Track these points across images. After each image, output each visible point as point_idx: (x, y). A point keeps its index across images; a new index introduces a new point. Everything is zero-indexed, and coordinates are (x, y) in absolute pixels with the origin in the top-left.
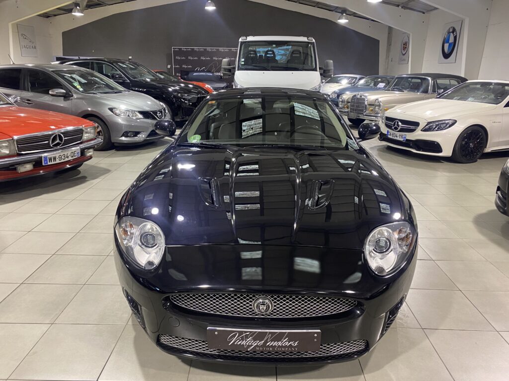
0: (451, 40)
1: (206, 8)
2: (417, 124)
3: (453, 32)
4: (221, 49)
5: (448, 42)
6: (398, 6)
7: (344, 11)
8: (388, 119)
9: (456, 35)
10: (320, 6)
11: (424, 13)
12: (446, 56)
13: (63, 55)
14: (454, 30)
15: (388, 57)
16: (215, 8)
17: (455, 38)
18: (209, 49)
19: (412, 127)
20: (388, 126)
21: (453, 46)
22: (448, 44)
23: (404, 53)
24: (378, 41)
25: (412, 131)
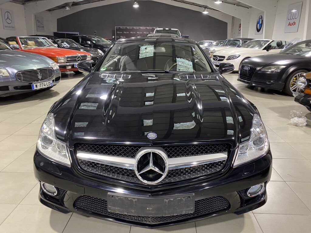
1: (134, 6)
2: (224, 57)
3: (261, 18)
4: (141, 28)
5: (259, 23)
6: (235, 4)
7: (206, 7)
8: (214, 56)
10: (194, 4)
11: (248, 8)
12: (258, 30)
13: (57, 31)
15: (232, 32)
16: (138, 6)
17: (262, 21)
19: (223, 59)
20: (214, 59)
21: (261, 25)
23: (239, 29)
24: (227, 23)
25: (223, 60)
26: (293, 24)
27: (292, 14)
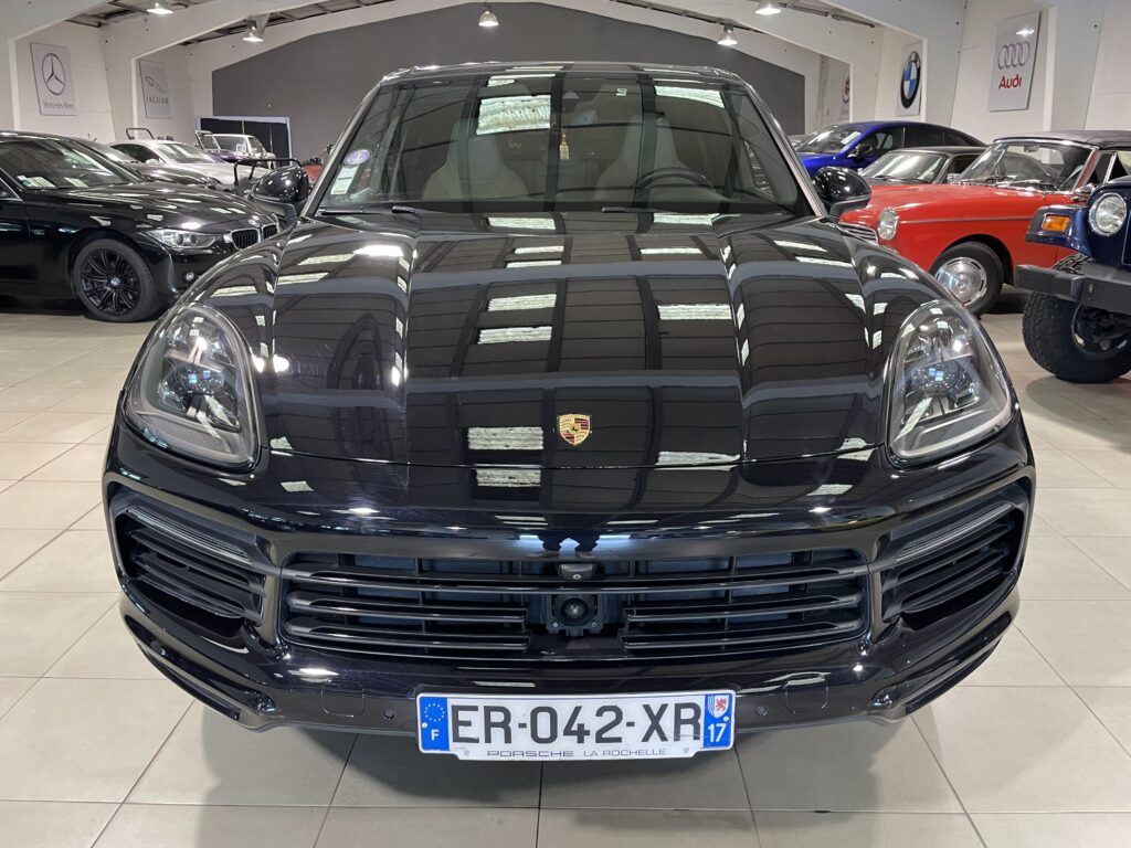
0: (913, 75)
1: (481, 24)
3: (915, 62)
6: (826, 14)
7: (729, 25)
9: (920, 68)
11: (873, 26)
12: (907, 102)
13: (214, 115)
14: (917, 58)
15: (822, 107)
16: (496, 24)
17: (919, 70)
21: (916, 85)
22: (909, 82)
23: (846, 98)
24: (802, 78)
26: (1012, 81)
27: (1011, 48)
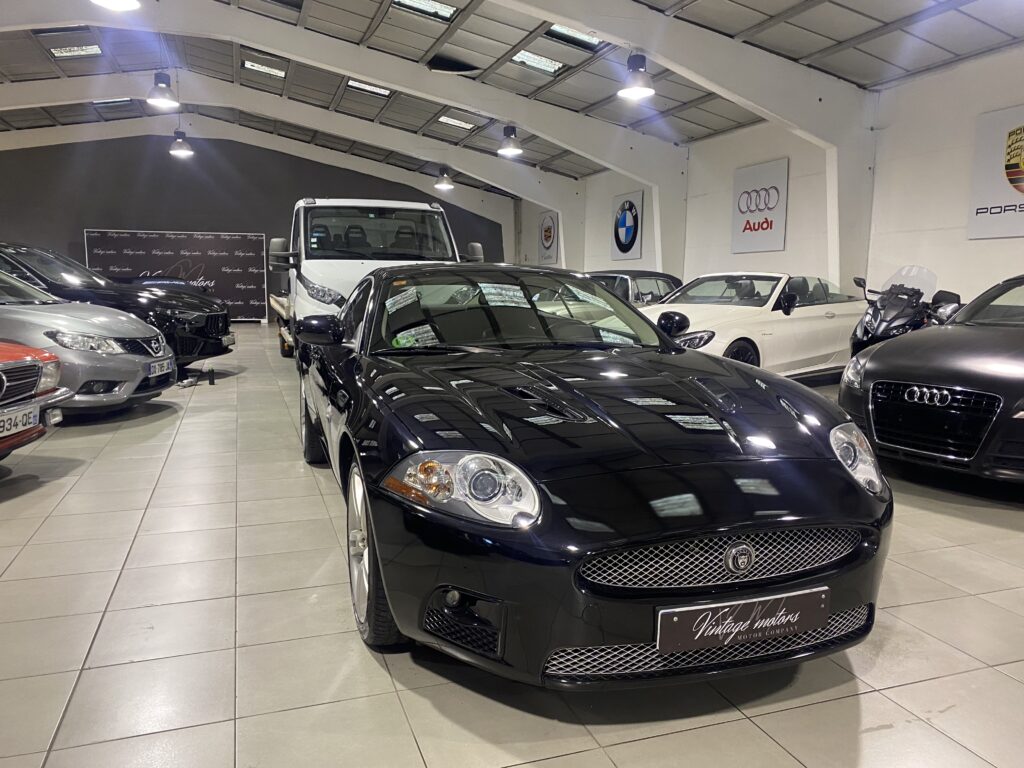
0: (629, 222)
1: (172, 152)
3: (630, 209)
4: (198, 235)
6: (534, 165)
7: (444, 170)
9: (636, 215)
10: (393, 161)
11: (576, 179)
12: (625, 248)
14: (631, 207)
15: (519, 252)
16: (191, 153)
17: (635, 218)
18: (170, 234)
21: (633, 232)
22: (624, 229)
23: (547, 245)
24: (500, 226)
26: (760, 226)
27: (754, 195)
